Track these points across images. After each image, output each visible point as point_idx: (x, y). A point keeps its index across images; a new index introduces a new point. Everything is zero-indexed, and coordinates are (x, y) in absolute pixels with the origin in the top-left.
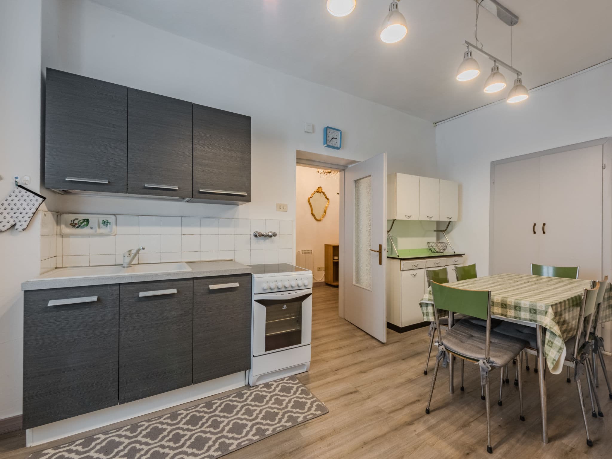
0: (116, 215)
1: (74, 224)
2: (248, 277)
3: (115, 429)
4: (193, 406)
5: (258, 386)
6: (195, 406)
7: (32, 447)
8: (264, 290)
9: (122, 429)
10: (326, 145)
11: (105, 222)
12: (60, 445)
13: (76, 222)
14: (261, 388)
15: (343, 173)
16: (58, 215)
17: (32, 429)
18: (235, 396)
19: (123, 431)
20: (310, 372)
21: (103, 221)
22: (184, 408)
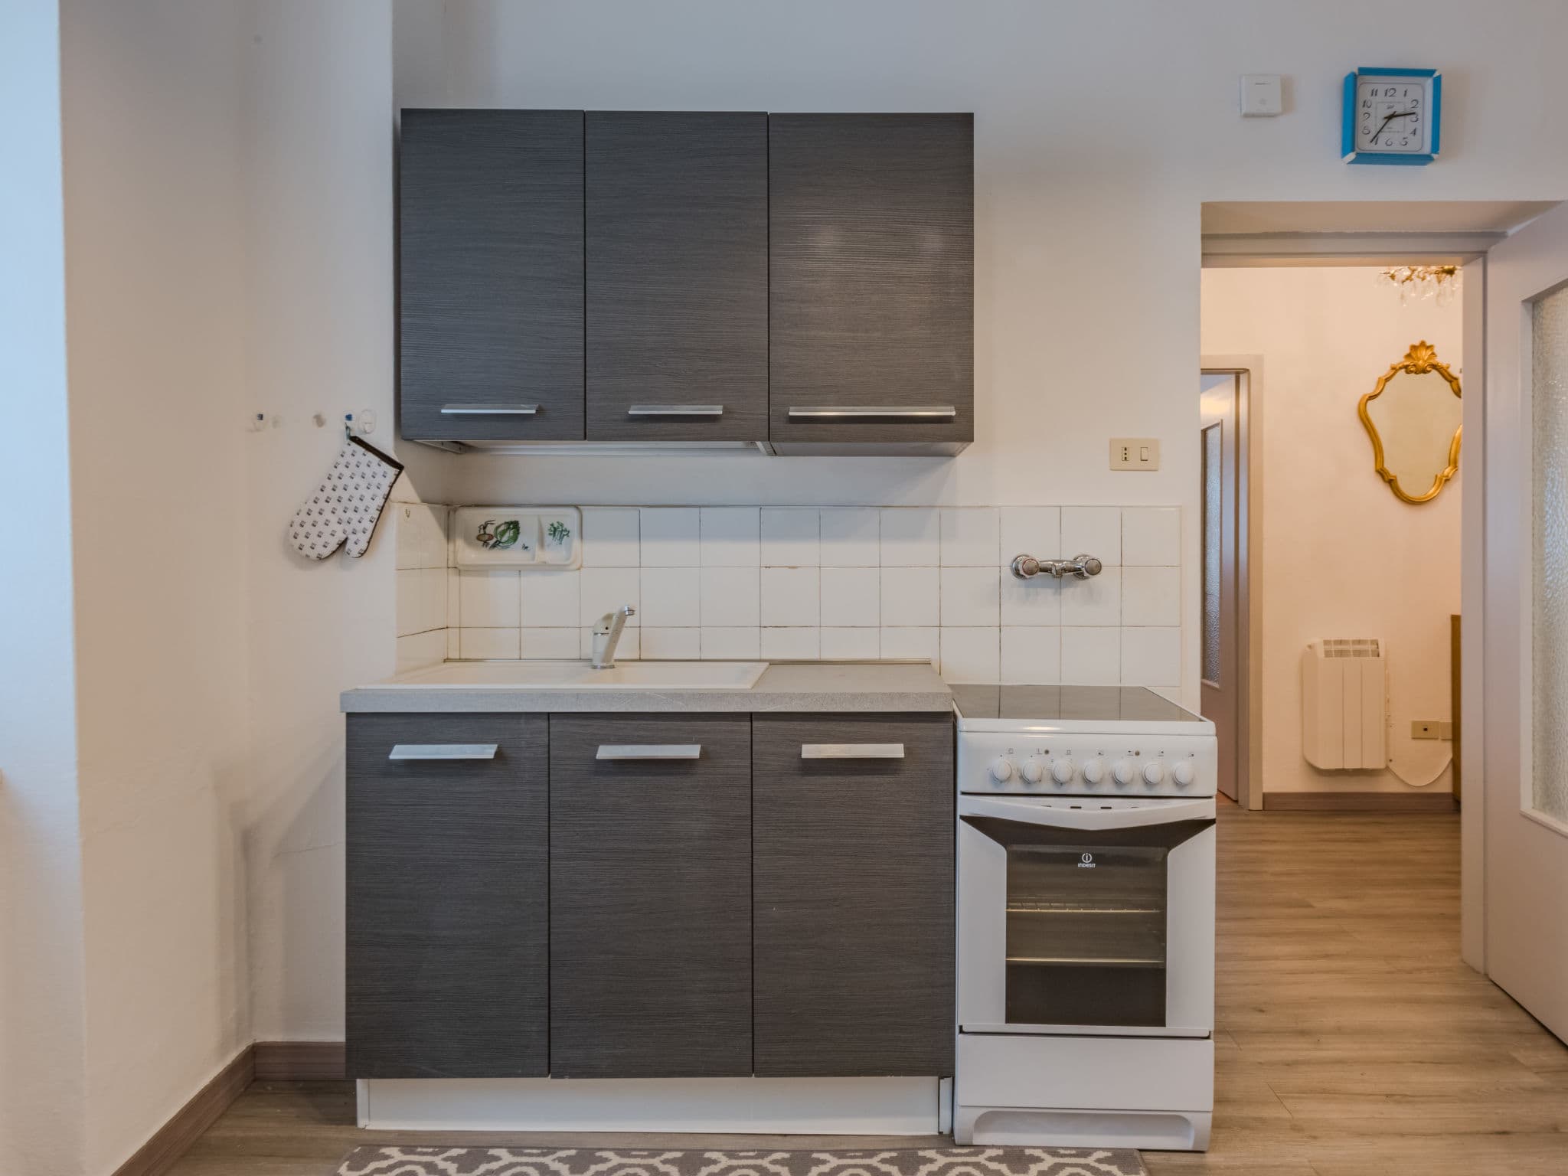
0: (581, 508)
1: (487, 537)
2: (941, 725)
3: (538, 1148)
4: (753, 1151)
5: (980, 1149)
6: (758, 1150)
7: (369, 1131)
8: (996, 780)
9: (555, 1153)
10: (1352, 156)
11: (555, 529)
12: (417, 1147)
13: (490, 530)
14: (991, 1159)
15: (1476, 269)
16: (449, 513)
17: (366, 1080)
18: (891, 1157)
19: (554, 1160)
20: (1210, 1159)
21: (552, 525)
22: (729, 1148)
